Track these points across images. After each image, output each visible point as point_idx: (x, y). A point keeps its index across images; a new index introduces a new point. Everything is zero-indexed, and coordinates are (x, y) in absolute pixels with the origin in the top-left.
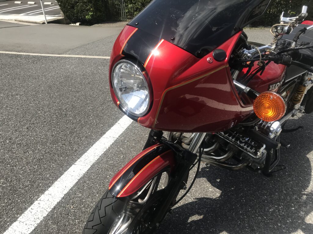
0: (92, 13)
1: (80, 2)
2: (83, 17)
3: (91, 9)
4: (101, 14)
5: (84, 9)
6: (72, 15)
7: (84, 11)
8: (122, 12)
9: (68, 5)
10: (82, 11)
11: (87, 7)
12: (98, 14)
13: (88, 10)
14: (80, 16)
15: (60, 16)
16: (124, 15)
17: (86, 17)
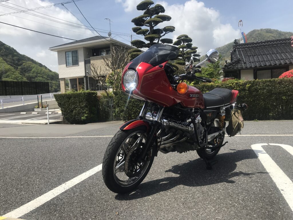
0: (87, 115)
1: (78, 108)
2: (79, 118)
3: (87, 112)
4: (94, 116)
5: (81, 112)
6: (70, 117)
7: (81, 114)
8: (111, 115)
9: (69, 110)
10: (79, 114)
11: (83, 111)
12: (92, 115)
13: (83, 113)
14: (77, 118)
15: (60, 120)
16: (112, 117)
17: (82, 118)
